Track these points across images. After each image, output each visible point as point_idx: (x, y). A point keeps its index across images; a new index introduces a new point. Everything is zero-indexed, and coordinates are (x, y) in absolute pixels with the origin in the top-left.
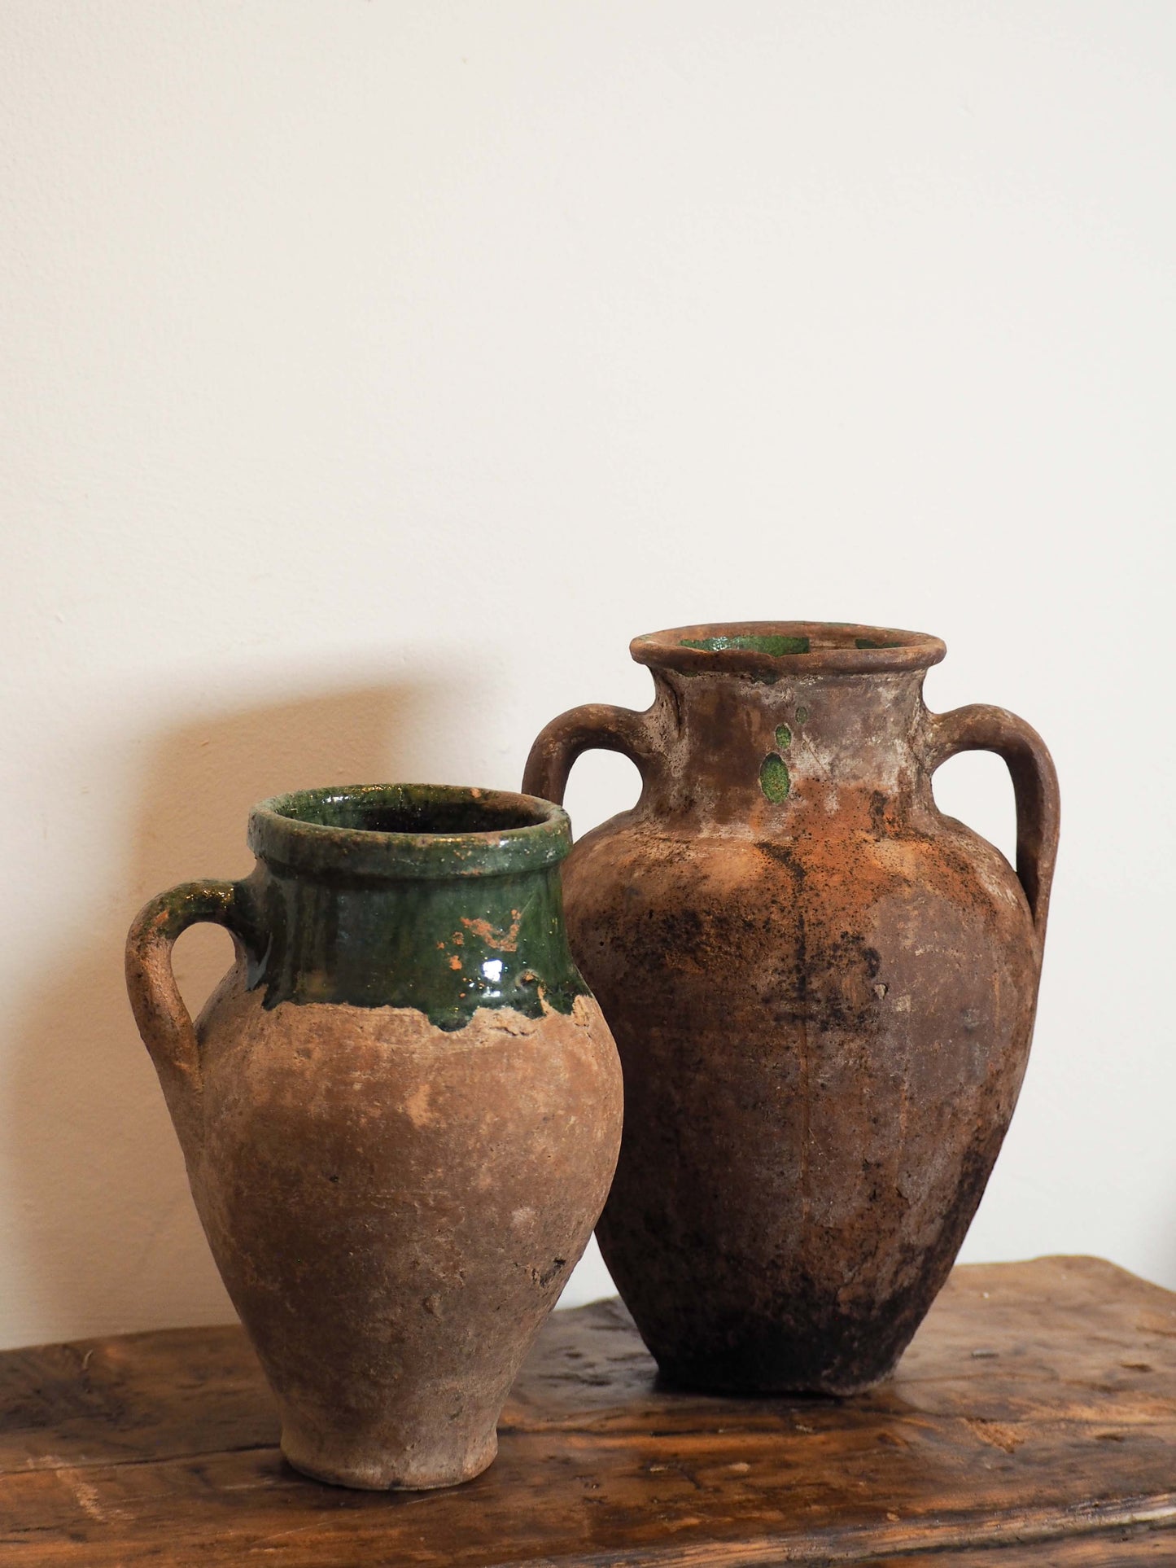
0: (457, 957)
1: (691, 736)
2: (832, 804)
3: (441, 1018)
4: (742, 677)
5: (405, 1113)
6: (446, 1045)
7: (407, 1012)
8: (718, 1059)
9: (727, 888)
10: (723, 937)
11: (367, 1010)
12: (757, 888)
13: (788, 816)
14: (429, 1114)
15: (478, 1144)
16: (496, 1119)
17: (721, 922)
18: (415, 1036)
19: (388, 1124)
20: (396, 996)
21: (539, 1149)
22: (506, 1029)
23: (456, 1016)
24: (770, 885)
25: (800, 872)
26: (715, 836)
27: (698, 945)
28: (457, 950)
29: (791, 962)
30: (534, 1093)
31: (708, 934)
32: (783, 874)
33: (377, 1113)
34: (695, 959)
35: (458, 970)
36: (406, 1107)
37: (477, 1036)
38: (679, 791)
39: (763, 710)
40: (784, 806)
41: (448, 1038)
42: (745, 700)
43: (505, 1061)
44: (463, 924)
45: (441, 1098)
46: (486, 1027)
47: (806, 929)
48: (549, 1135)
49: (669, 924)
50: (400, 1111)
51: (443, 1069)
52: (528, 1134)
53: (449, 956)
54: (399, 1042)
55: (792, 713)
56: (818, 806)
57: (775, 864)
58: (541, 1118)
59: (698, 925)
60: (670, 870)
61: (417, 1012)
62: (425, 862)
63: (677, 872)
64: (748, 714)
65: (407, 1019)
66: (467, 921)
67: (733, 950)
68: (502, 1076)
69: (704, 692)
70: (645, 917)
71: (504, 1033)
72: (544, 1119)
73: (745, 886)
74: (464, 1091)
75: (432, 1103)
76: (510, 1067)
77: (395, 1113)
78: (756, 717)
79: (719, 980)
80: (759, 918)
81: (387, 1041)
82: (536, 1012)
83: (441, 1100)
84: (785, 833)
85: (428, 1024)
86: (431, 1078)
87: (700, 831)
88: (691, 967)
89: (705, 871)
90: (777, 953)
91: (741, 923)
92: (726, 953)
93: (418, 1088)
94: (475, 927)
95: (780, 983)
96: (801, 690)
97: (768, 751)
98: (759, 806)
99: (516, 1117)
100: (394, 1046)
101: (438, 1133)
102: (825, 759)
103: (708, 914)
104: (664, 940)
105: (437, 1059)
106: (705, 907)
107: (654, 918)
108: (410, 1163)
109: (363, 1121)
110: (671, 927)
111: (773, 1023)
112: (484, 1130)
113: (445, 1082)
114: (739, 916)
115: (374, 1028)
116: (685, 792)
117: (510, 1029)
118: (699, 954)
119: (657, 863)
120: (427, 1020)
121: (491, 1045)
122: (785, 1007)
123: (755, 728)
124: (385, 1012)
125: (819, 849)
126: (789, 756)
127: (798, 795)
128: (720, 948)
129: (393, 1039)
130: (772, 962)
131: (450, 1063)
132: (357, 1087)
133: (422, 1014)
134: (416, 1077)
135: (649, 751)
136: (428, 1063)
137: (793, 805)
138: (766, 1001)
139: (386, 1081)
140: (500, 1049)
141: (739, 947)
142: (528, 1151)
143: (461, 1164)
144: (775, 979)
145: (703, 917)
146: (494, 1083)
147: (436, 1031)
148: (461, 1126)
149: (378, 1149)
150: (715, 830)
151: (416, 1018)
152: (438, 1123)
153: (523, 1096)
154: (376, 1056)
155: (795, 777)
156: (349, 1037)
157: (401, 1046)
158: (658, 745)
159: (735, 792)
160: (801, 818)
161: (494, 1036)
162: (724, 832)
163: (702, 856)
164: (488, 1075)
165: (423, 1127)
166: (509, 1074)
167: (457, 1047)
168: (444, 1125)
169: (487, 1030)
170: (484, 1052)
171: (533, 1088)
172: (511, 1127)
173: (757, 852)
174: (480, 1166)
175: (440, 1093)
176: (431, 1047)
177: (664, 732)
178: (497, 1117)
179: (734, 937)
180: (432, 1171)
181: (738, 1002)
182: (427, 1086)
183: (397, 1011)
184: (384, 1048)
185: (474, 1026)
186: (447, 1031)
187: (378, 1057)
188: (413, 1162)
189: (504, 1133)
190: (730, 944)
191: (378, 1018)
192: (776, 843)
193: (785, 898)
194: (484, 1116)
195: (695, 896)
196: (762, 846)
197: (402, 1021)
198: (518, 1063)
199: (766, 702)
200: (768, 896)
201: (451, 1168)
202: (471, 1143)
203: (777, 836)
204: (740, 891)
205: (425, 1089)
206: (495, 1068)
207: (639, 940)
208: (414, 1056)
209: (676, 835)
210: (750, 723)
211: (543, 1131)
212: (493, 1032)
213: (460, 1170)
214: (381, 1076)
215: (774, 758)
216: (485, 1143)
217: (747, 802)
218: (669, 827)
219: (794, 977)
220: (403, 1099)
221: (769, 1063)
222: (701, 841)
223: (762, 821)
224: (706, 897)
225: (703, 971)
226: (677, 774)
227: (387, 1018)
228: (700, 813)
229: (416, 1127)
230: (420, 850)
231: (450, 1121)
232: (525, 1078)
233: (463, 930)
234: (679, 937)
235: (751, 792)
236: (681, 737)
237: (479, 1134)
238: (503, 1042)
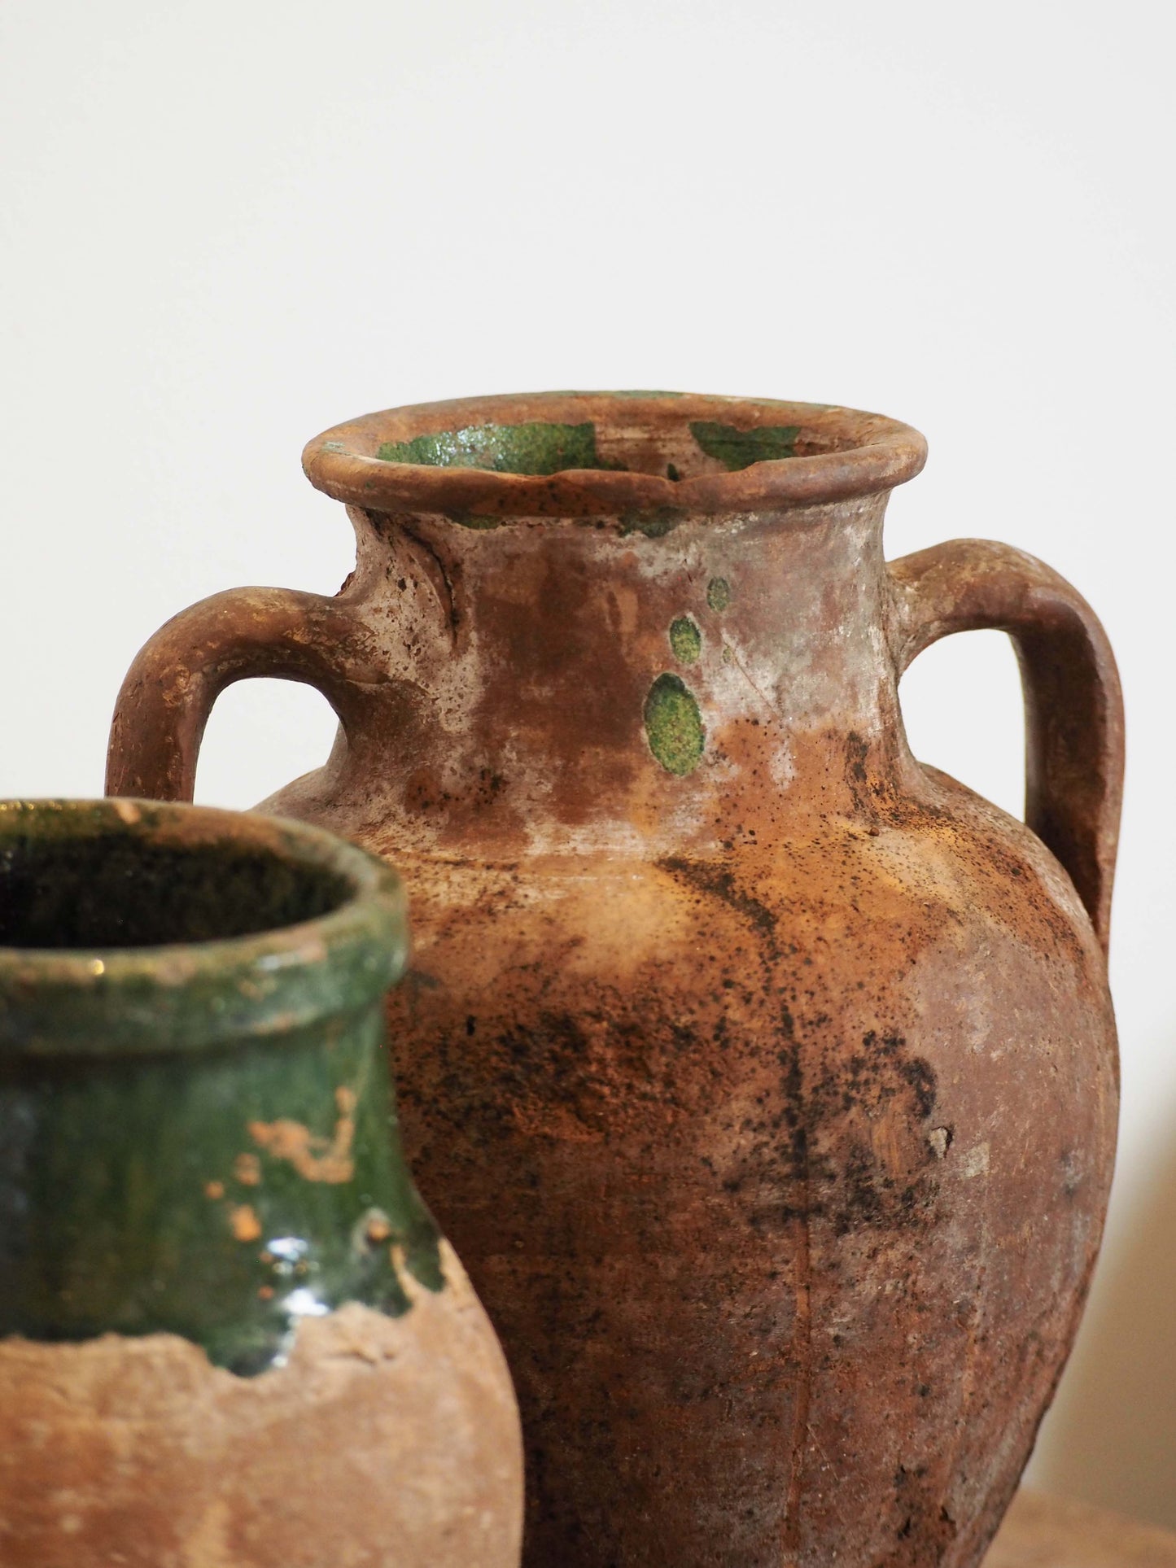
0: (247, 1210)
1: (484, 647)
2: (783, 768)
3: (230, 1349)
4: (600, 525)
6: (248, 1409)
7: (157, 1344)
8: (633, 1309)
9: (628, 962)
10: (635, 1064)
11: (67, 1351)
12: (688, 959)
13: (705, 799)
17: (627, 1033)
18: (182, 1398)
20: (130, 1312)
22: (358, 1354)
23: (258, 1342)
24: (712, 949)
25: (764, 919)
26: (564, 849)
27: (581, 1083)
28: (245, 1195)
29: (777, 1104)
30: (423, 1483)
31: (601, 1061)
32: (732, 924)
34: (580, 1114)
35: (252, 1238)
36: (183, 1558)
37: (305, 1380)
38: (466, 761)
39: (642, 588)
40: (695, 780)
41: (250, 1392)
42: (605, 571)
43: (365, 1424)
44: (256, 1138)
45: (253, 1529)
46: (318, 1355)
47: (799, 1033)
49: (515, 1044)
51: (250, 1464)
53: (232, 1211)
54: (149, 1414)
55: (699, 591)
56: (759, 773)
57: (708, 904)
58: (439, 1532)
59: (579, 1043)
60: (494, 931)
61: (177, 1343)
62: (181, 1013)
63: (511, 933)
64: (612, 599)
65: (158, 1362)
66: (261, 1130)
67: (657, 1089)
68: (362, 1459)
69: (512, 559)
70: (460, 1032)
71: (356, 1363)
72: (445, 1533)
73: (664, 954)
74: (297, 1504)
75: (236, 1542)
76: (377, 1436)
78: (628, 603)
79: (633, 1152)
80: (704, 1018)
81: (125, 1416)
82: (398, 1304)
83: (253, 1532)
84: (703, 835)
85: (207, 1365)
86: (227, 1486)
87: (526, 840)
88: (570, 1131)
89: (572, 929)
90: (747, 1089)
91: (666, 1034)
92: (644, 1096)
93: (203, 1512)
94: (278, 1139)
95: (757, 1148)
96: (718, 545)
97: (657, 671)
98: (646, 783)
99: (398, 1540)
100: (140, 1425)
102: (766, 678)
103: (598, 1017)
104: (508, 1078)
105: (234, 1443)
106: (588, 1005)
107: (480, 1033)
110: (520, 1051)
111: (746, 1230)
113: (256, 1491)
114: (663, 1019)
115: (90, 1390)
116: (479, 761)
117: (365, 1352)
118: (587, 1102)
119: (458, 916)
120: (203, 1357)
121: (337, 1394)
122: (769, 1195)
123: (627, 626)
124: (109, 1350)
125: (781, 863)
126: (698, 678)
127: (720, 755)
128: (630, 1087)
129: (136, 1410)
130: (740, 1107)
131: (262, 1449)
132: (71, 1525)
133: (189, 1344)
134: (195, 1488)
135: (382, 678)
137: (714, 776)
138: (733, 1187)
139: (132, 1505)
140: (352, 1400)
141: (669, 1082)
144: (746, 1140)
145: (587, 1026)
146: (352, 1478)
147: (225, 1380)
150: (558, 838)
151: (178, 1356)
153: (407, 1493)
154: (101, 1453)
155: (713, 720)
156: (36, 1415)
157: (154, 1424)
158: (402, 666)
159: (593, 757)
160: (731, 801)
161: (336, 1373)
162: (579, 840)
163: (554, 895)
164: (338, 1461)
166: (377, 1451)
167: (271, 1409)
169: (321, 1362)
170: (324, 1412)
171: (420, 1472)
173: (665, 880)
175: (247, 1518)
176: (218, 1418)
177: (413, 640)
178: (365, 1548)
179: (659, 1063)
181: (676, 1194)
182: (221, 1505)
183: (135, 1346)
184: (120, 1431)
185: (297, 1359)
186: (246, 1377)
187: (108, 1453)
190: (650, 1077)
191: (94, 1365)
192: (694, 857)
193: (748, 974)
195: (563, 983)
196: (673, 865)
197: (147, 1367)
198: (388, 1423)
199: (648, 572)
200: (713, 972)
203: (690, 842)
204: (655, 967)
205: (217, 1515)
206: (349, 1443)
207: (450, 1082)
208: (186, 1442)
209: (477, 852)
210: (616, 618)
212: (335, 1365)
214: (120, 1495)
215: (670, 684)
217: (621, 777)
218: (451, 835)
219: (784, 1136)
220: (174, 1541)
221: (737, 1309)
222: (541, 863)
223: (657, 813)
224: (586, 983)
225: (598, 1137)
226: (457, 725)
227: (115, 1364)
228: (520, 804)
230: (170, 988)
232: (404, 1454)
233: (257, 1151)
234: (539, 1068)
235: (628, 757)
236: (459, 649)
238: (355, 1383)
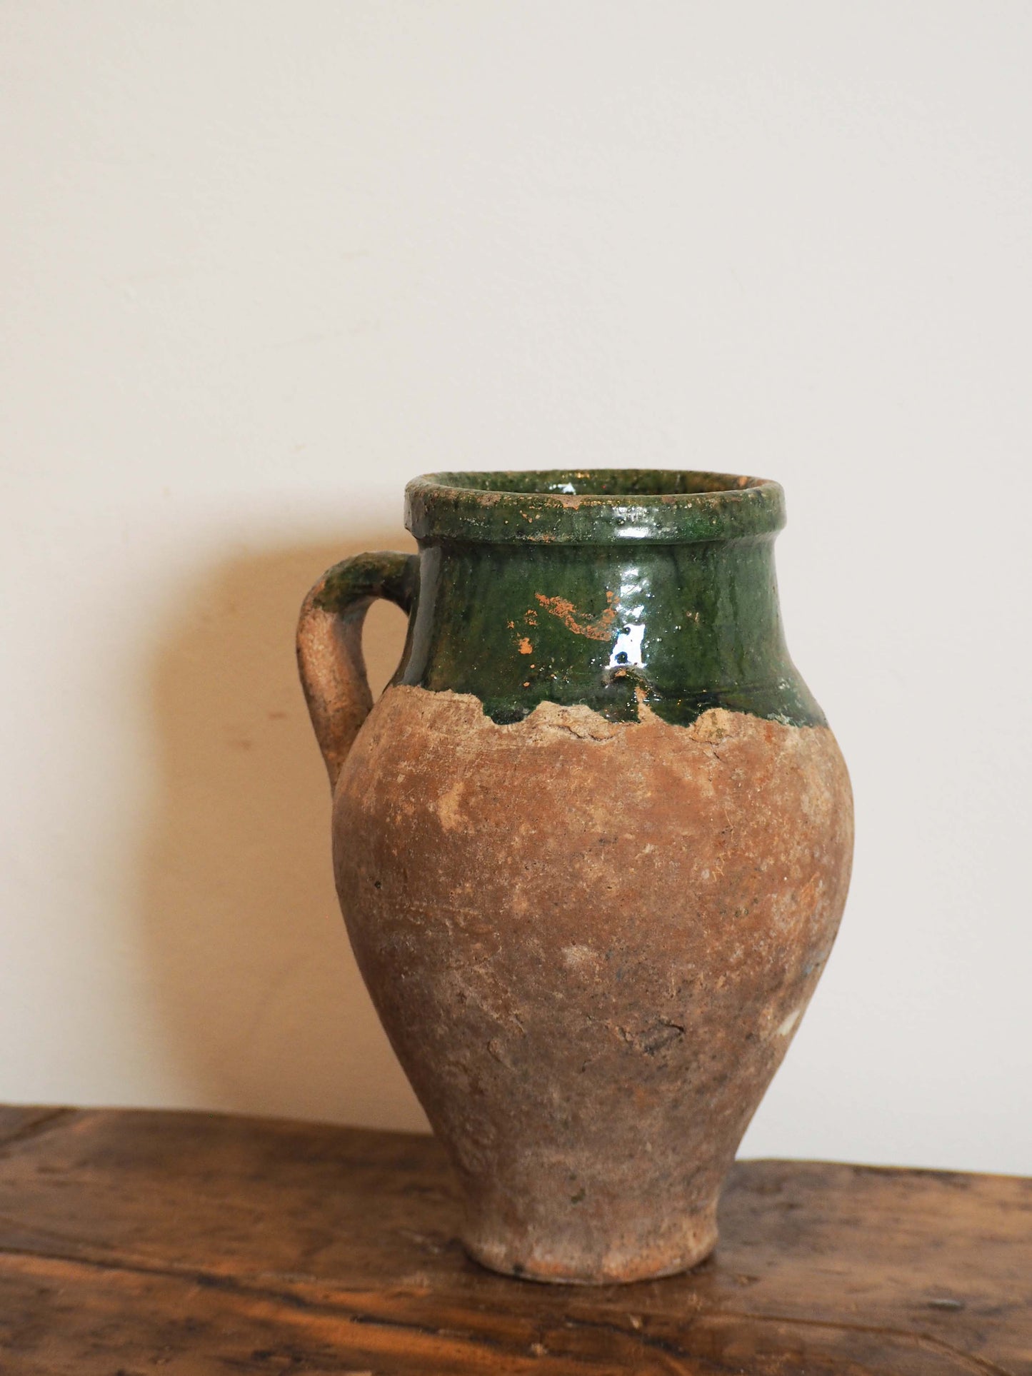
0: (528, 640)
3: (497, 708)
5: (435, 813)
6: (494, 739)
7: (466, 698)
14: (458, 817)
15: (509, 859)
16: (533, 832)
18: (465, 727)
19: (419, 824)
20: (461, 679)
21: (592, 876)
22: (569, 728)
23: (513, 708)
28: (528, 631)
30: (590, 809)
33: (410, 810)
35: (527, 654)
36: (438, 806)
37: (530, 733)
41: (497, 731)
43: (558, 765)
44: (538, 601)
45: (473, 800)
46: (545, 723)
48: (606, 861)
50: (431, 809)
51: (483, 767)
52: (576, 855)
53: (519, 638)
54: (448, 731)
58: (596, 838)
61: (475, 699)
62: (489, 522)
65: (463, 706)
66: (542, 598)
68: (550, 783)
71: (567, 734)
72: (601, 841)
74: (501, 794)
75: (464, 804)
76: (564, 773)
77: (426, 811)
81: (439, 730)
83: (473, 801)
85: (482, 713)
86: (468, 775)
93: (452, 784)
94: (553, 605)
99: (559, 832)
100: (443, 736)
101: (465, 839)
105: (480, 754)
108: (437, 873)
109: (399, 818)
112: (517, 842)
113: (481, 781)
115: (432, 715)
117: (573, 729)
120: (481, 709)
121: (545, 746)
124: (447, 695)
129: (445, 728)
131: (492, 761)
133: (479, 701)
134: (454, 772)
136: (470, 757)
139: (425, 774)
140: (557, 750)
142: (576, 876)
143: (490, 881)
146: (537, 790)
147: (488, 722)
148: (490, 835)
149: (410, 853)
151: (472, 706)
152: (466, 828)
153: (574, 810)
154: (425, 745)
156: (410, 723)
157: (449, 737)
161: (552, 735)
164: (534, 778)
165: (451, 831)
166: (560, 781)
167: (504, 742)
168: (471, 832)
169: (545, 728)
170: (536, 751)
171: (590, 802)
172: (551, 843)
174: (513, 886)
175: (472, 794)
176: (477, 740)
178: (535, 829)
180: (460, 884)
182: (461, 784)
183: (457, 697)
184: (434, 736)
185: (531, 722)
186: (499, 724)
187: (426, 747)
188: (440, 872)
189: (543, 849)
191: (438, 703)
194: (518, 827)
197: (458, 708)
198: (576, 769)
201: (480, 884)
202: (501, 856)
205: (459, 787)
206: (543, 771)
208: (458, 748)
211: (597, 855)
212: (552, 730)
213: (490, 887)
214: (423, 768)
216: (518, 859)
220: (436, 797)
227: (446, 704)
229: (444, 830)
230: (485, 508)
231: (478, 828)
232: (580, 789)
233: (537, 609)
237: (511, 846)
238: (561, 743)
